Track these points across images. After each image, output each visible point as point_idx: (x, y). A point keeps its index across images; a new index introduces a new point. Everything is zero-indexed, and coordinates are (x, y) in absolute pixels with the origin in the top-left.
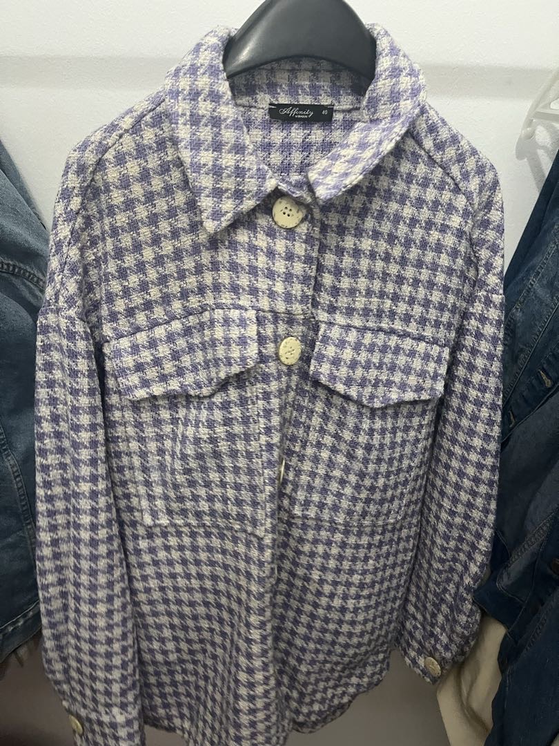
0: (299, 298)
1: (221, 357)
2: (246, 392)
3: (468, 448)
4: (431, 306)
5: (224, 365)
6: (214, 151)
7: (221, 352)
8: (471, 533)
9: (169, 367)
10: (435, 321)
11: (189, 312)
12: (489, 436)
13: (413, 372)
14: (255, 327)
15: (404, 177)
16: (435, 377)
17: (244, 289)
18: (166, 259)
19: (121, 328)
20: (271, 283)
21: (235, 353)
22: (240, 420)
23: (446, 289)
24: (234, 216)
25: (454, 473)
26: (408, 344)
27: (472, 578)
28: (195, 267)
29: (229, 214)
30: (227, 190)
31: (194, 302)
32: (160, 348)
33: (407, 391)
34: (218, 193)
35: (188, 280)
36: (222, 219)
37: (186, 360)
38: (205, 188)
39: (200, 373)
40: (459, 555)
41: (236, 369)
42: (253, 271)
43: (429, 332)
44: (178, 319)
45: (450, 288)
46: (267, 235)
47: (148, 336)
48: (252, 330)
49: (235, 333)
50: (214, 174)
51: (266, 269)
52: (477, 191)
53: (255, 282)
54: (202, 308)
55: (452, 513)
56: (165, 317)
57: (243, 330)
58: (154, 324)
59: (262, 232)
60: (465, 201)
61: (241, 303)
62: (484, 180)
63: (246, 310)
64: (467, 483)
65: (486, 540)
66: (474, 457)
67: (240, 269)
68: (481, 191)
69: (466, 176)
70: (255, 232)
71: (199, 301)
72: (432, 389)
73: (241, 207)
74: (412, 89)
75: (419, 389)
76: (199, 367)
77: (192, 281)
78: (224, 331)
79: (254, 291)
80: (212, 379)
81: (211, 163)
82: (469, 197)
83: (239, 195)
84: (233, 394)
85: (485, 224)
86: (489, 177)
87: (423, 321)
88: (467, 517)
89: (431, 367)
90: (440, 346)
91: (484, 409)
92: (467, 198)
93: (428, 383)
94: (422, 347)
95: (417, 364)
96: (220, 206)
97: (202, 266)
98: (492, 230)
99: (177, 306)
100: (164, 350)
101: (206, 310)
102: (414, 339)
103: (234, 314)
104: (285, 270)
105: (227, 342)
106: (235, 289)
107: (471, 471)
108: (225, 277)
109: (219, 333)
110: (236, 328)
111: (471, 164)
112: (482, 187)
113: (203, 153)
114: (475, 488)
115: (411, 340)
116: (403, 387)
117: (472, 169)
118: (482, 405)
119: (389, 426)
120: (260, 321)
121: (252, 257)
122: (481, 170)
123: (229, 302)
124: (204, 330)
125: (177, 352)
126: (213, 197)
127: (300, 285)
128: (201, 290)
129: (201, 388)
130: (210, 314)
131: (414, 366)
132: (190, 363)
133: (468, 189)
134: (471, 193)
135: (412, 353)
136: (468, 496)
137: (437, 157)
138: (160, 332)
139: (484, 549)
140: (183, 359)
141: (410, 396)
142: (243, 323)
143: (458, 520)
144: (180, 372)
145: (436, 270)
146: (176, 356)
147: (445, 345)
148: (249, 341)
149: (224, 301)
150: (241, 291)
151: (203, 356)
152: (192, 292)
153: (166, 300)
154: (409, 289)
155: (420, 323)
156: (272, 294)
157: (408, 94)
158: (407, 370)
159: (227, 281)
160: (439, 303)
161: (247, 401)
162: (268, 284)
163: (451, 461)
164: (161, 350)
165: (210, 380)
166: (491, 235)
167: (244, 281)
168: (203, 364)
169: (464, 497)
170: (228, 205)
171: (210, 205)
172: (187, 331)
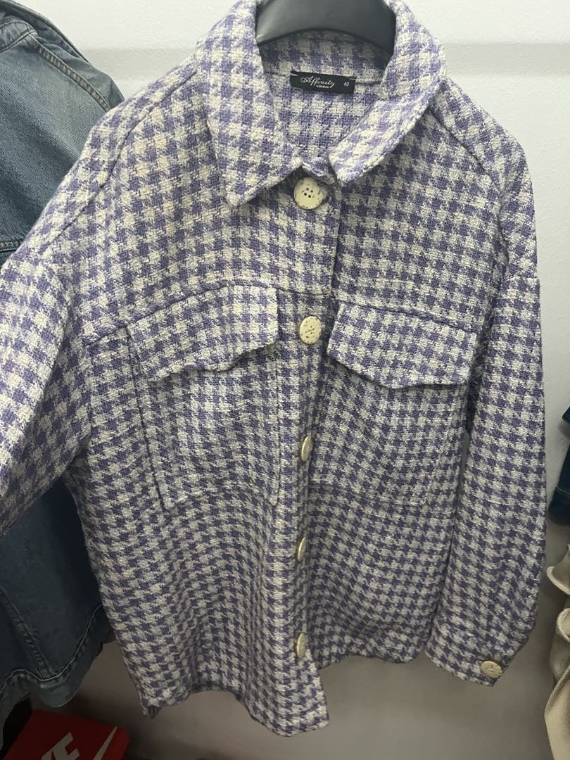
0: (319, 278)
1: (238, 332)
2: (265, 367)
3: (513, 438)
4: (456, 290)
5: (242, 341)
6: (243, 123)
7: (239, 328)
8: (523, 525)
9: (185, 343)
10: (460, 305)
11: (205, 288)
12: (534, 423)
14: (275, 305)
15: (425, 156)
16: (459, 363)
17: (264, 267)
18: (185, 234)
19: (138, 309)
20: (291, 263)
21: (254, 329)
22: (260, 393)
23: (472, 273)
24: (257, 191)
25: (501, 467)
26: (430, 327)
27: (532, 571)
28: (215, 243)
29: (252, 189)
30: (253, 164)
31: (211, 278)
32: (178, 325)
34: (243, 166)
35: (206, 256)
36: (246, 193)
37: (202, 336)
38: (231, 160)
39: (217, 347)
40: (511, 550)
41: (254, 345)
42: (274, 249)
43: (453, 316)
44: (194, 295)
45: (477, 272)
46: (288, 215)
47: (166, 314)
48: (272, 308)
49: (255, 309)
50: (241, 147)
51: (287, 248)
52: (503, 171)
53: (276, 261)
54: (220, 284)
55: (503, 508)
56: (182, 294)
57: (263, 308)
58: (172, 301)
59: (283, 212)
60: (490, 181)
61: (262, 280)
62: (510, 159)
63: (267, 287)
64: (515, 474)
65: (540, 529)
66: (520, 447)
67: (261, 247)
68: (506, 173)
69: (490, 156)
70: (277, 212)
71: (217, 277)
73: (265, 182)
74: (432, 65)
76: (216, 342)
77: (210, 257)
78: (243, 307)
79: (274, 270)
80: (229, 355)
81: (239, 136)
82: (494, 176)
83: (263, 170)
84: (253, 369)
85: (513, 207)
86: (516, 157)
87: (447, 305)
88: (518, 509)
89: (455, 352)
90: (466, 331)
91: (528, 396)
92: (492, 178)
94: (445, 331)
96: (244, 179)
97: (222, 241)
98: (522, 212)
99: (193, 281)
100: (180, 327)
101: (225, 286)
102: (436, 322)
103: (255, 291)
104: (305, 251)
105: (246, 318)
106: (256, 266)
107: (518, 461)
108: (246, 254)
109: (238, 309)
110: (257, 305)
111: (495, 143)
112: (508, 167)
113: (232, 125)
114: (524, 478)
115: (433, 323)
117: (497, 149)
118: (524, 392)
120: (280, 300)
121: (273, 236)
122: (506, 150)
123: (250, 279)
124: (222, 305)
125: (193, 328)
126: (238, 170)
127: (320, 266)
128: (220, 266)
129: (218, 362)
130: (229, 290)
132: (205, 337)
133: (493, 169)
134: (496, 173)
136: (518, 487)
137: (460, 135)
138: (177, 308)
139: (539, 538)
140: (198, 334)
142: (263, 301)
143: (509, 514)
144: (196, 347)
145: (461, 252)
146: (192, 331)
147: (473, 331)
148: (269, 318)
149: (244, 278)
150: (262, 269)
151: (221, 331)
152: (210, 267)
153: (183, 275)
154: (432, 271)
155: (443, 306)
156: (292, 274)
157: (427, 70)
159: (248, 258)
160: (465, 287)
161: (267, 376)
162: (288, 264)
163: (496, 455)
164: (178, 327)
165: (227, 356)
166: (520, 217)
167: (265, 259)
168: (220, 339)
169: (514, 489)
170: (252, 180)
171: (234, 177)
172: (203, 307)
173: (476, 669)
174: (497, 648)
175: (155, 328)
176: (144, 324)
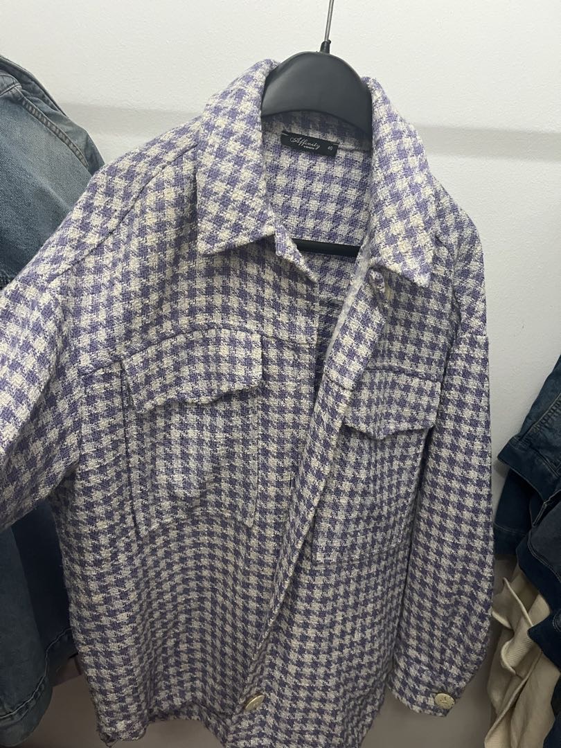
0: (303, 329)
1: (224, 372)
2: (248, 403)
3: (465, 481)
4: (423, 345)
5: (227, 380)
6: (228, 183)
7: (225, 368)
8: (474, 563)
9: (170, 377)
10: (427, 358)
11: (193, 328)
12: (483, 467)
13: (407, 405)
14: (260, 350)
16: (428, 410)
17: (251, 315)
18: (180, 277)
19: (133, 345)
20: (276, 313)
21: (240, 371)
22: (240, 427)
23: (436, 331)
24: (227, 246)
25: (454, 507)
26: (403, 380)
27: (483, 606)
28: (206, 288)
29: (222, 243)
31: (201, 319)
32: (165, 360)
33: (402, 421)
35: (197, 299)
36: (216, 245)
37: (185, 371)
38: (210, 213)
39: (199, 382)
40: (463, 587)
41: (239, 386)
42: (260, 300)
43: (421, 369)
44: (183, 334)
45: (440, 330)
46: (274, 271)
47: (157, 350)
48: (257, 353)
49: (240, 353)
50: (221, 204)
51: (272, 300)
52: (457, 243)
53: (261, 311)
54: (209, 326)
55: (455, 546)
56: (172, 332)
57: (248, 352)
58: (163, 337)
59: (269, 268)
60: (447, 252)
61: (248, 326)
62: (462, 234)
63: (252, 333)
64: (467, 515)
65: (489, 566)
66: (471, 489)
67: (248, 298)
68: (459, 245)
70: (264, 267)
71: (206, 319)
72: (425, 420)
73: (236, 240)
75: (412, 420)
76: (199, 377)
77: (201, 301)
78: (230, 350)
79: (260, 318)
80: (213, 390)
82: (449, 248)
84: (236, 405)
85: (465, 274)
86: (467, 232)
87: (416, 359)
88: (470, 548)
89: (425, 400)
90: (432, 381)
91: (477, 442)
92: (448, 249)
93: (422, 415)
94: (415, 382)
95: (411, 398)
97: (213, 288)
98: (472, 278)
99: (184, 321)
100: (168, 362)
101: (213, 328)
102: (408, 375)
103: (241, 336)
104: (289, 304)
105: (232, 360)
106: (243, 314)
107: (469, 502)
108: (234, 302)
109: (224, 351)
110: (242, 349)
111: (450, 220)
112: (460, 240)
113: (218, 183)
114: (475, 518)
115: (405, 376)
116: (399, 418)
117: (452, 225)
118: (474, 439)
119: (387, 456)
120: (264, 345)
121: (260, 289)
122: (459, 226)
123: (237, 324)
124: (208, 345)
125: (178, 363)
126: (214, 223)
128: (210, 309)
129: (199, 396)
130: (216, 332)
131: (408, 400)
132: (188, 373)
133: (449, 242)
134: (451, 245)
135: (407, 388)
136: (469, 527)
138: (167, 344)
139: (489, 575)
140: (182, 369)
141: (405, 426)
142: (248, 345)
143: (461, 552)
144: (178, 381)
145: (427, 313)
146: (177, 367)
147: (437, 380)
148: (254, 362)
149: (232, 323)
150: (248, 316)
151: (205, 368)
152: (200, 310)
153: (175, 315)
154: (402, 329)
155: (413, 360)
156: (276, 323)
158: (402, 403)
159: (236, 306)
160: (430, 342)
161: (248, 412)
162: (273, 314)
163: (449, 496)
164: (165, 362)
165: (210, 391)
166: (471, 283)
167: (251, 308)
168: (204, 375)
169: (465, 528)
172: (190, 345)
173: (431, 702)
174: (450, 680)
175: (146, 362)
176: (137, 359)
